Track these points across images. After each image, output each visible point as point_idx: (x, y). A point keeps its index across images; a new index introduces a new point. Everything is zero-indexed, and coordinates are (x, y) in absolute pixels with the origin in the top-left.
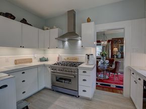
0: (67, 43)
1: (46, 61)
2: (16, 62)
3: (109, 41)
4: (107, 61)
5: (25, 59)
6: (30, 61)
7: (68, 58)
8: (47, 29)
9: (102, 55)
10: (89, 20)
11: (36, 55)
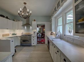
0: (25, 27)
1: (15, 35)
2: (3, 36)
3: (42, 26)
4: (41, 34)
5: (7, 34)
6: (8, 35)
7: (26, 33)
8: (16, 21)
9: (39, 32)
10: (35, 20)
11: (11, 32)
